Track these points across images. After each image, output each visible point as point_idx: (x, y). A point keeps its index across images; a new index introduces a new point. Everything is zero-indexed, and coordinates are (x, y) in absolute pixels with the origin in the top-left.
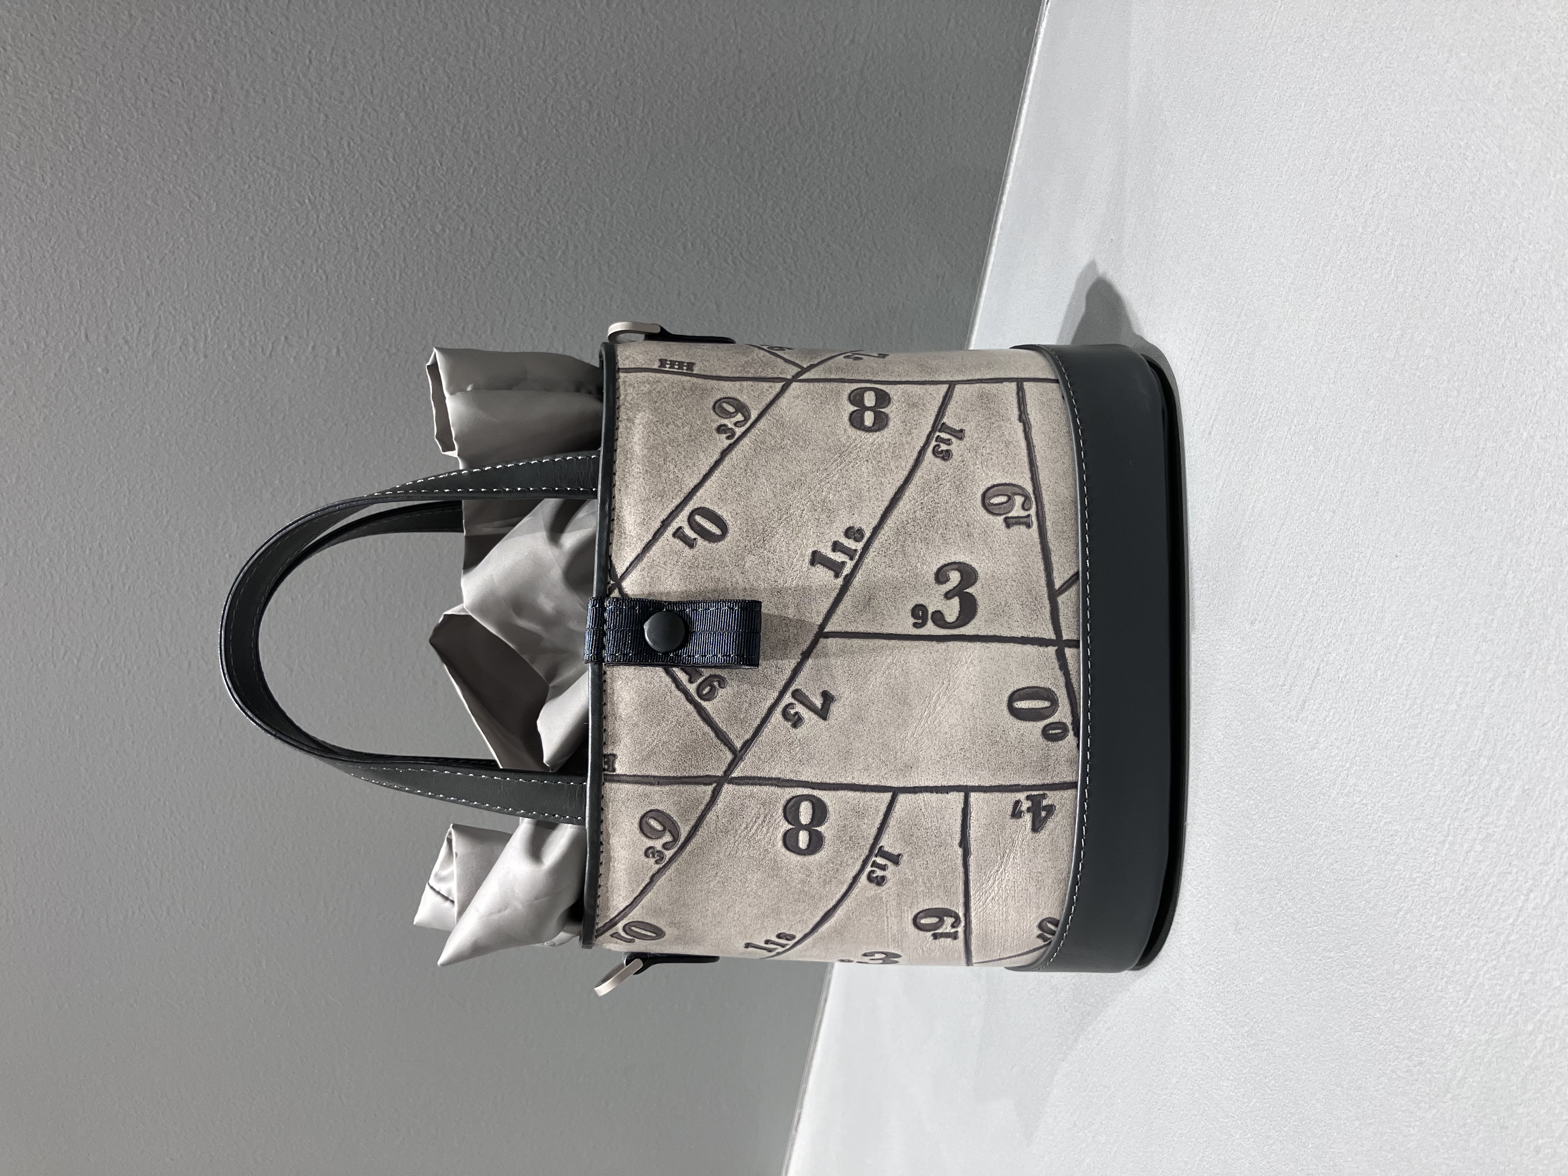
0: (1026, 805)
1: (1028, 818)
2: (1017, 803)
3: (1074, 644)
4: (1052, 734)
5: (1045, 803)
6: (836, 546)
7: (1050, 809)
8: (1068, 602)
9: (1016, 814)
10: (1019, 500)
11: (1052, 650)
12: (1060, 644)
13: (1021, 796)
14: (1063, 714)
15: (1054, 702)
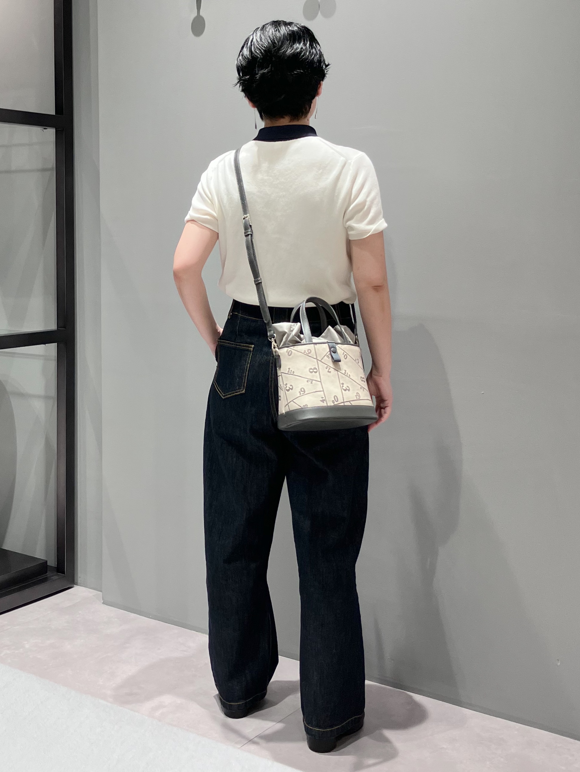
0: (323, 399)
1: (322, 399)
2: (323, 398)
3: (344, 404)
4: (333, 402)
5: (324, 401)
6: (347, 373)
7: (324, 402)
8: (348, 404)
9: (322, 398)
10: (359, 397)
11: (343, 401)
12: (344, 402)
13: (324, 398)
14: (336, 403)
15: (337, 402)
